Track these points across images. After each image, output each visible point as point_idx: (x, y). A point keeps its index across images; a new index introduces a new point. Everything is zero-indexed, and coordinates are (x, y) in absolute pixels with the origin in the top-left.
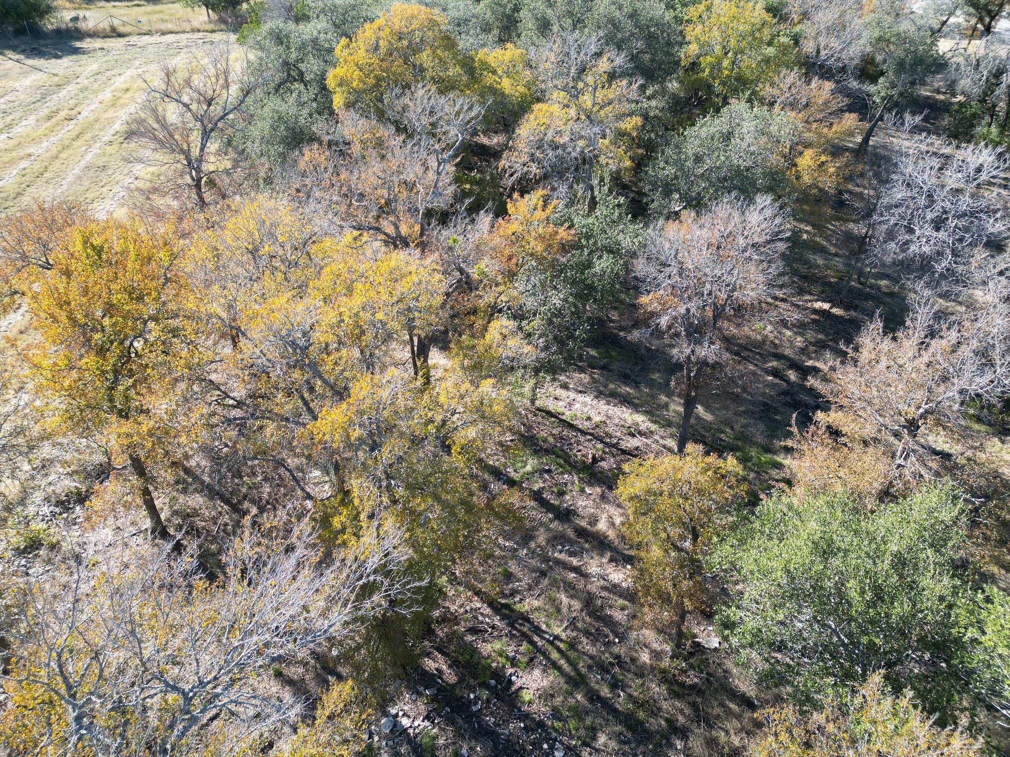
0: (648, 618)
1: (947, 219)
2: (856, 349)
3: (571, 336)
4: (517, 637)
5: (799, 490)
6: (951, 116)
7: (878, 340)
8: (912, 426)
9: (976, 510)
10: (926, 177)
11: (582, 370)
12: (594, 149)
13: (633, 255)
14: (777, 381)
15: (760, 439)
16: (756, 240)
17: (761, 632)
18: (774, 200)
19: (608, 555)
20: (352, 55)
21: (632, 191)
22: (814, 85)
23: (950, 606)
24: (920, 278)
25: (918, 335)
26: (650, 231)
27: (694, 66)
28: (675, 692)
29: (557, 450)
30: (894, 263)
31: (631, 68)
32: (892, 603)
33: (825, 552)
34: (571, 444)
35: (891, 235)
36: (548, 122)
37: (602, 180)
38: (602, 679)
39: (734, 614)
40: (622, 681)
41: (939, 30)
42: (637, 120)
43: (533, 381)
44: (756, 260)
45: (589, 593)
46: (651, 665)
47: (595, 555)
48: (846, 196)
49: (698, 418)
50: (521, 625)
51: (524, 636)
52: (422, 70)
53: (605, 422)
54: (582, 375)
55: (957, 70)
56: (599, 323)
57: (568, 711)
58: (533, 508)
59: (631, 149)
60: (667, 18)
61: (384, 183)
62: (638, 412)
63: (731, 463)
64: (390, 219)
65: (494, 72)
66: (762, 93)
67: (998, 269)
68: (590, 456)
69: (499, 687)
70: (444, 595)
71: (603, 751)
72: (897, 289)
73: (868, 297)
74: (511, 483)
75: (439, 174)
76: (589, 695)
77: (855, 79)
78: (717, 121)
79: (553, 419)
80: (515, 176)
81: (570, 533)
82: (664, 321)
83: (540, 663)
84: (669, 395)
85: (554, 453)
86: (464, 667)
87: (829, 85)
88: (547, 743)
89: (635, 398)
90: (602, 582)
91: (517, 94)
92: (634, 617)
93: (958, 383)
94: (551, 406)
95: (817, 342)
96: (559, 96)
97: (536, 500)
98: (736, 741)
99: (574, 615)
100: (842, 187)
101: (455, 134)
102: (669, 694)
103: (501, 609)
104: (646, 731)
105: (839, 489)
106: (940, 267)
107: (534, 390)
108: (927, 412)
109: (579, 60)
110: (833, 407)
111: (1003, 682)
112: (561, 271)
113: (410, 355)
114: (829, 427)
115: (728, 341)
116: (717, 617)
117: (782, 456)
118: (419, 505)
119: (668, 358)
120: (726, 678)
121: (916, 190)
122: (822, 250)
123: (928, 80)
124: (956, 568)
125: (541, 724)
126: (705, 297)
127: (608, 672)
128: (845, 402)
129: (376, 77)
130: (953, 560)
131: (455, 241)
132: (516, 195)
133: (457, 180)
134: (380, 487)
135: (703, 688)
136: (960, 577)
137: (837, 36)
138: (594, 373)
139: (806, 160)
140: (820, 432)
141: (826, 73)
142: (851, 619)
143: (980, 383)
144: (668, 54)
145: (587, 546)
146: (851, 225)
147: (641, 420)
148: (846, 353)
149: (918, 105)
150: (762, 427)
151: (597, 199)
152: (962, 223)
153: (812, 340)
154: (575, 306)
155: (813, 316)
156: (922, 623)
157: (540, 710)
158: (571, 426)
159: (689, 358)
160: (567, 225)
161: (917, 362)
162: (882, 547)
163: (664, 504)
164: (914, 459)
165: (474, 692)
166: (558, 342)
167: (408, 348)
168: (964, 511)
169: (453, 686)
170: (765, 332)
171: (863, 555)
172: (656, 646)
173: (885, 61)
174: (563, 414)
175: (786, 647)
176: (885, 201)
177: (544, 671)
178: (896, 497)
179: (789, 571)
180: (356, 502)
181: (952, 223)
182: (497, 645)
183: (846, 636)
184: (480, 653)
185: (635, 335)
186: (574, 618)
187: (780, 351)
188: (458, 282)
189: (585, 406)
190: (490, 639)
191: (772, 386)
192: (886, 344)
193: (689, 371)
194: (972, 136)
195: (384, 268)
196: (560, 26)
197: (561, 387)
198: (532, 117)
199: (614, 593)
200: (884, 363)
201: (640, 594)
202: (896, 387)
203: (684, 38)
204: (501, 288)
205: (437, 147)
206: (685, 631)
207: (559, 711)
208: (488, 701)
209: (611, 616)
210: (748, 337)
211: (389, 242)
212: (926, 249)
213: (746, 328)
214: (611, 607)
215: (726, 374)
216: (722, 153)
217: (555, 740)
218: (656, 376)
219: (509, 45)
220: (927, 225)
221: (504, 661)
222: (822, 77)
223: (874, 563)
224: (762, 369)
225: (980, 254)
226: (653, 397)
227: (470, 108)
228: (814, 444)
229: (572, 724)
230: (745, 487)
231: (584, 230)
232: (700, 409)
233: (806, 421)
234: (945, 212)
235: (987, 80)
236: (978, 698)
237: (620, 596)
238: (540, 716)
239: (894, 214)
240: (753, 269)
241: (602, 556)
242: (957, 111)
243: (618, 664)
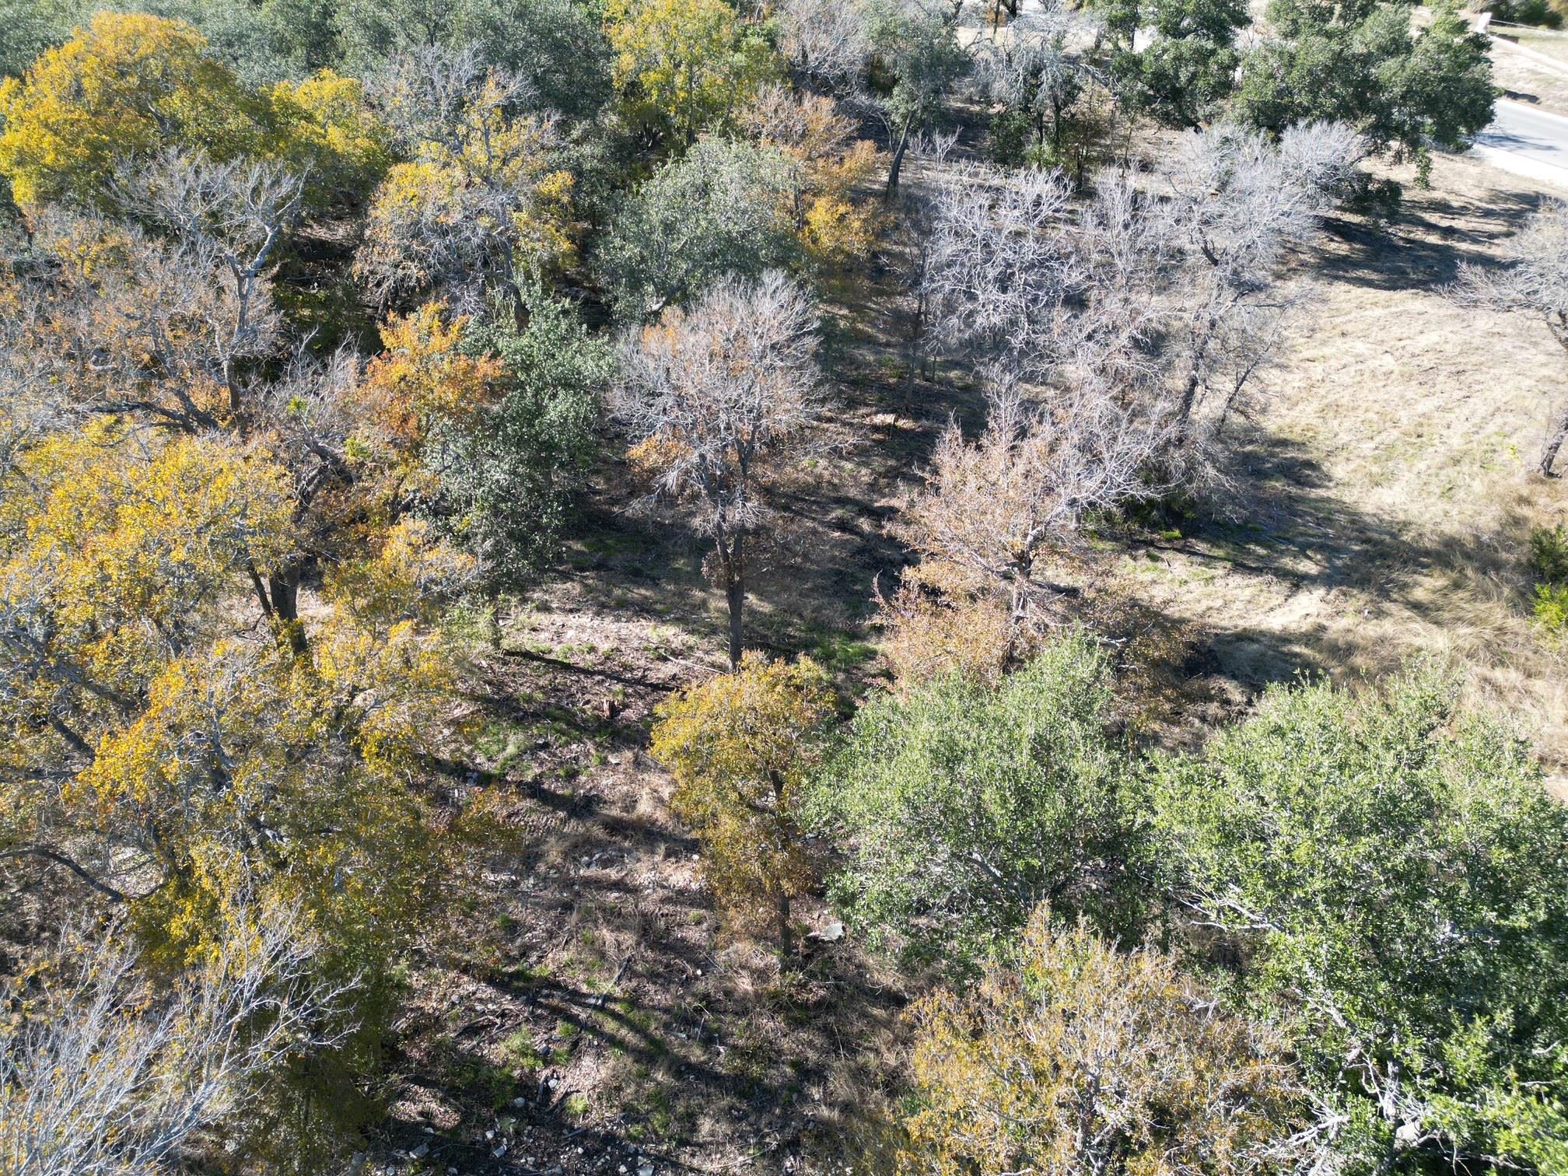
0: (736, 925)
1: (1013, 274)
2: (936, 472)
3: (538, 527)
4: (545, 1018)
5: (903, 682)
6: (993, 133)
7: (960, 453)
8: (1023, 561)
9: (1120, 655)
10: (976, 219)
11: (566, 577)
12: (507, 229)
13: (605, 386)
14: (847, 536)
15: (840, 623)
16: (775, 339)
17: (891, 896)
18: (789, 277)
19: (662, 848)
20: (30, 107)
21: (585, 288)
22: (807, 104)
23: (1113, 789)
24: (995, 360)
25: (1006, 438)
26: (620, 346)
27: (634, 89)
28: (795, 1019)
29: (551, 709)
30: (961, 344)
31: (536, 97)
32: (1043, 806)
33: (948, 760)
34: (572, 695)
35: (950, 308)
36: (422, 194)
37: (528, 275)
38: (689, 1037)
39: (851, 881)
40: (718, 1030)
41: (955, 16)
42: (564, 178)
43: (489, 611)
44: (782, 368)
45: (644, 915)
46: (756, 992)
47: (641, 855)
48: (884, 260)
49: (752, 612)
50: (547, 997)
51: (557, 1012)
52: (177, 125)
53: (618, 650)
54: (569, 585)
55: (987, 69)
56: (578, 498)
57: (647, 1103)
58: (531, 810)
59: (565, 223)
60: (578, 17)
61: (143, 325)
62: (664, 622)
63: (806, 667)
64: (168, 385)
65: (309, 118)
66: (739, 123)
67: (1084, 334)
68: (606, 706)
69: (531, 1104)
70: (411, 991)
71: (711, 1143)
72: (970, 380)
73: (939, 397)
74: (485, 780)
75: (243, 297)
76: (674, 1068)
77: (862, 91)
78: (684, 169)
79: (536, 663)
80: (385, 286)
81: (598, 832)
82: (671, 479)
83: (590, 1045)
84: (705, 587)
85: (547, 716)
86: (466, 1093)
87: (827, 104)
88: (624, 1163)
89: (656, 603)
90: (661, 892)
91: (359, 152)
92: (718, 929)
93: (1065, 493)
94: (528, 642)
95: (888, 471)
96: (427, 149)
97: (532, 796)
98: (891, 1060)
99: (628, 955)
100: (875, 248)
101: (259, 228)
102: (789, 1025)
103: (510, 981)
104: (766, 1090)
105: (951, 668)
106: (1017, 341)
107: (494, 623)
108: (1036, 539)
109: (450, 89)
110: (923, 557)
111: (1187, 868)
112: (496, 427)
113: (262, 611)
114: (923, 586)
115: (769, 493)
116: (830, 893)
117: (874, 639)
118: (324, 858)
119: (689, 535)
120: (861, 975)
121: (967, 240)
122: (868, 341)
123: (955, 84)
124: (1109, 737)
125: (610, 1138)
126: (723, 434)
127: (695, 1024)
128: (935, 547)
129: (88, 143)
130: (1104, 727)
131: (298, 405)
132: (391, 317)
133: (279, 303)
134: (249, 845)
135: (834, 1000)
136: (1118, 747)
137: (826, 32)
138: (586, 577)
139: (820, 214)
140: (912, 596)
141: (822, 86)
142: (1000, 843)
143: (1089, 488)
144: (589, 71)
145: (627, 844)
146: (899, 300)
147: (672, 634)
148: (923, 480)
149: (947, 121)
150: (840, 605)
151: (528, 307)
152: (1032, 277)
153: (882, 469)
154: (532, 479)
155: (876, 436)
156: (1085, 821)
157: (602, 1117)
158: (567, 668)
159: (719, 526)
160: (488, 352)
161: (1012, 473)
162: (1017, 734)
163: (726, 749)
164: (1033, 606)
165: (492, 1128)
166: (517, 540)
167: (256, 599)
168: (1103, 659)
169: (454, 1131)
170: (818, 470)
171: (996, 751)
172: (757, 962)
173: (895, 62)
174: (550, 651)
175: (927, 907)
176: (932, 260)
177: (599, 1055)
178: (1022, 662)
179: (908, 800)
180: (207, 883)
181: (1020, 279)
182: (516, 1041)
183: (997, 867)
184: (490, 1062)
185: (636, 508)
186: (629, 960)
187: (842, 493)
188: (320, 472)
189: (583, 631)
190: (500, 1035)
191: (842, 544)
192: (970, 458)
193: (725, 547)
194: (1024, 158)
195: (169, 470)
196: (408, 35)
197: (539, 609)
198: (392, 187)
199: (682, 903)
200: (972, 482)
201: (719, 892)
202: (993, 513)
203: (610, 46)
204: (400, 471)
205: (229, 252)
206: (793, 927)
207: (633, 1109)
208: (518, 1133)
209: (683, 939)
210: (795, 481)
211: (176, 426)
212: (996, 319)
213: (788, 469)
214: (680, 925)
215: (775, 541)
216: (701, 216)
217: (636, 1153)
218: (680, 563)
219: (326, 72)
220: (990, 287)
221: (531, 1061)
222: (816, 92)
223: (1012, 757)
224: (821, 523)
225: (1060, 315)
226: (682, 595)
227: (276, 182)
228: (909, 615)
229: (657, 1119)
230: (830, 696)
231: (518, 358)
232: (751, 598)
233: (891, 584)
234: (1009, 265)
235: (1025, 79)
236: (1167, 899)
237: (692, 905)
238: (605, 1127)
239: (948, 279)
240: (780, 382)
241: (653, 853)
242: (998, 126)
243: (707, 1007)
